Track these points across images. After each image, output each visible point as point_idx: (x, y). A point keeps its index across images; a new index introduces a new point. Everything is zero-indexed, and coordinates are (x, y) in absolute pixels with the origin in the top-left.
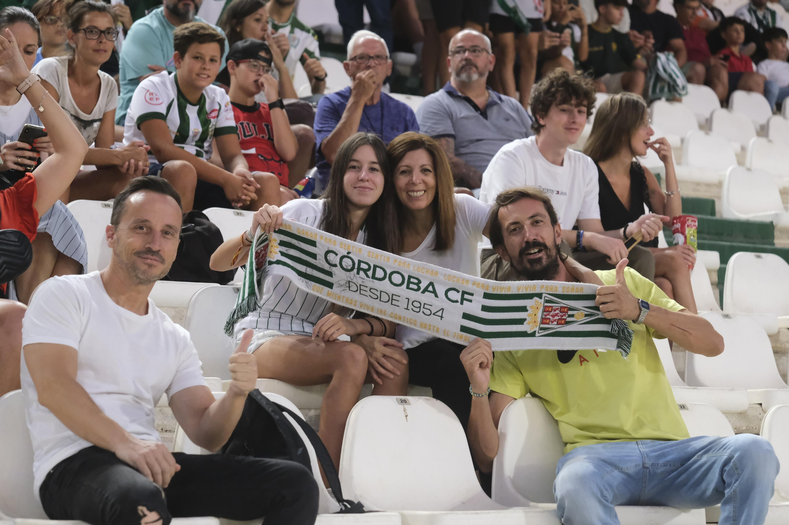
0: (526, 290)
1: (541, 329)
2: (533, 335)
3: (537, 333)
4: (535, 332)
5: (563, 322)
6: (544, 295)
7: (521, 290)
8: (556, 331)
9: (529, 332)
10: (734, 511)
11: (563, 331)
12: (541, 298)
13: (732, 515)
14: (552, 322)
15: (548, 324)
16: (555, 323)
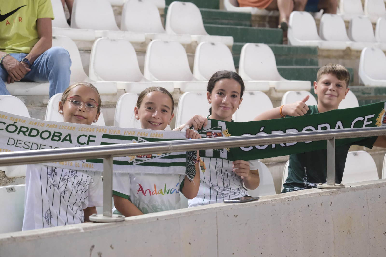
0: (129, 134)
1: (137, 160)
2: (131, 164)
3: (134, 162)
4: (133, 162)
5: (150, 156)
6: (139, 138)
7: (126, 133)
8: (146, 162)
9: (129, 162)
10: (54, 82)
11: (150, 162)
12: (137, 140)
13: (53, 84)
14: (144, 156)
15: (141, 157)
16: (145, 157)
